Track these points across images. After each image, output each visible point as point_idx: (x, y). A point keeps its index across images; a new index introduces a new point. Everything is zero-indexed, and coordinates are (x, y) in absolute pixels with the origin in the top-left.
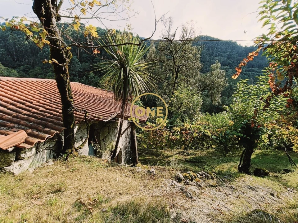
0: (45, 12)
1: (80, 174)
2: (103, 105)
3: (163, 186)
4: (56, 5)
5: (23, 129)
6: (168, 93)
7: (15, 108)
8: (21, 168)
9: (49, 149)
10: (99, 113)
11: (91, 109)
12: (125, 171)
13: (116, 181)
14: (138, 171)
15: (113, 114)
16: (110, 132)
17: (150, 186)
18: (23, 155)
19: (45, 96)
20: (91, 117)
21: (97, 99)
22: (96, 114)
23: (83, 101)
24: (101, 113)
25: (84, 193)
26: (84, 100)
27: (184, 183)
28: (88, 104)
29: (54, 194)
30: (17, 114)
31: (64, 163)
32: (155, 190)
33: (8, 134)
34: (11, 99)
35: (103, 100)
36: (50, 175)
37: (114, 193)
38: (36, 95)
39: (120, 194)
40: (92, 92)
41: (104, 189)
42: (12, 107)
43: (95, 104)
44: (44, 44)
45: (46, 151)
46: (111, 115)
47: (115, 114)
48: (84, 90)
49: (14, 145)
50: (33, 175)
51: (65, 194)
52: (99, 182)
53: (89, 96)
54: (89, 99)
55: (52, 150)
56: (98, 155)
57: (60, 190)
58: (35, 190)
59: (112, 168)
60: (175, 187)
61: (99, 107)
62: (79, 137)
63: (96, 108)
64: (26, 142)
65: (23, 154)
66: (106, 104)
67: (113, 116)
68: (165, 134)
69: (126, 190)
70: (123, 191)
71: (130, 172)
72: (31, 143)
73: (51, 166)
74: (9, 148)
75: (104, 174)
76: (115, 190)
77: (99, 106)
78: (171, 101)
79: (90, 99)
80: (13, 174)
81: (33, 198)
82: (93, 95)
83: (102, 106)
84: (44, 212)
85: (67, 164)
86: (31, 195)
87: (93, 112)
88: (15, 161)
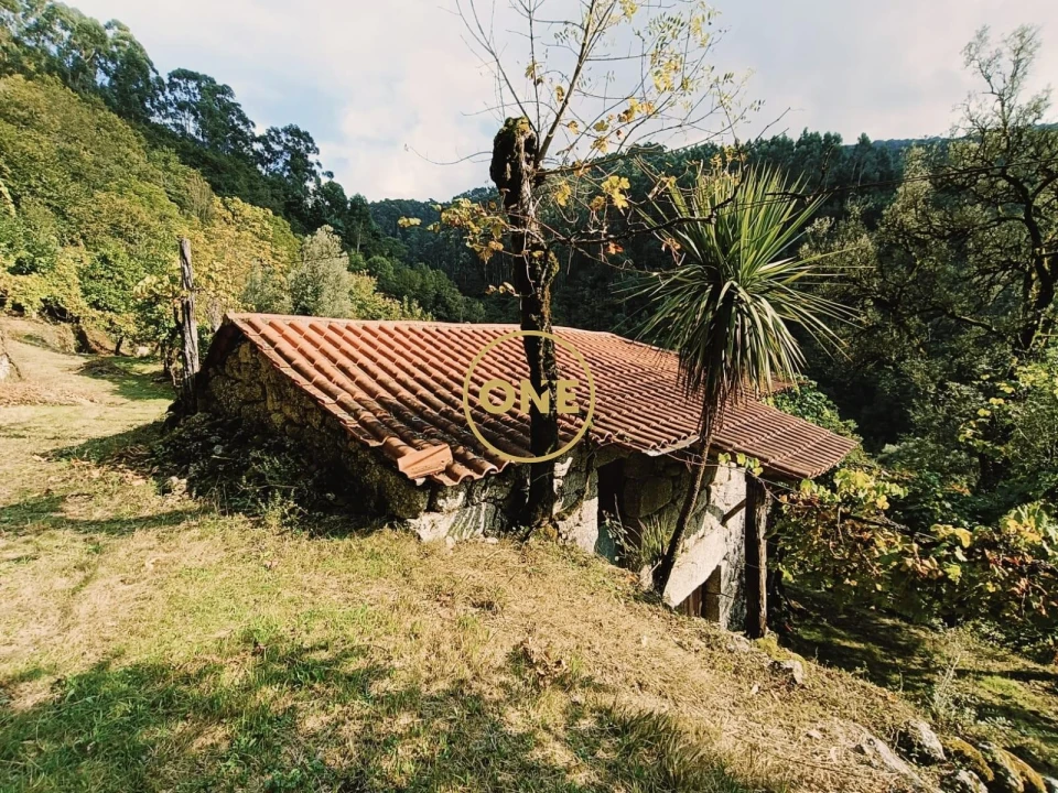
0: (511, 173)
1: (547, 586)
2: (662, 406)
3: (816, 734)
4: (536, 151)
5: (450, 443)
6: (986, 372)
7: (448, 394)
8: (434, 530)
9: (493, 503)
10: (637, 427)
11: (619, 413)
12: (687, 631)
13: (639, 642)
14: (732, 647)
15: (684, 435)
16: (679, 497)
17: (760, 713)
18: (440, 502)
19: (514, 370)
20: (610, 436)
21: (648, 386)
22: (627, 430)
23: (606, 387)
24: (645, 427)
25: (541, 637)
26: (609, 386)
27: (942, 777)
28: (614, 398)
29: (478, 610)
30: (449, 408)
31: (519, 549)
32: (775, 731)
33: (423, 449)
34: (445, 373)
35: (668, 389)
36: (482, 565)
37: (621, 675)
38: (494, 365)
39: (640, 685)
40: (641, 361)
41: (597, 649)
42: (443, 391)
43: (638, 398)
44: (493, 251)
45: (484, 506)
46: (674, 438)
47: (692, 437)
48: (617, 354)
49: (427, 472)
50: (451, 553)
51: (499, 619)
52: (590, 625)
53: (626, 372)
54: (622, 384)
55: (500, 506)
56: (617, 558)
57: (490, 605)
58: (446, 585)
59: (645, 606)
60: (869, 764)
61: (644, 408)
62: (573, 491)
63: (636, 410)
64: (448, 471)
65: (442, 501)
66: (673, 402)
67: (682, 444)
68: (887, 542)
69: (661, 683)
70: (655, 681)
71: (704, 639)
72: (454, 477)
73: (491, 546)
74: (418, 477)
75: (611, 609)
76: (626, 666)
77: (648, 407)
78: (988, 413)
79: (626, 383)
80: (419, 538)
81: (438, 601)
82: (640, 370)
83: (657, 406)
84: (448, 635)
85: (524, 550)
86: (437, 594)
87: (619, 423)
88: (425, 511)
